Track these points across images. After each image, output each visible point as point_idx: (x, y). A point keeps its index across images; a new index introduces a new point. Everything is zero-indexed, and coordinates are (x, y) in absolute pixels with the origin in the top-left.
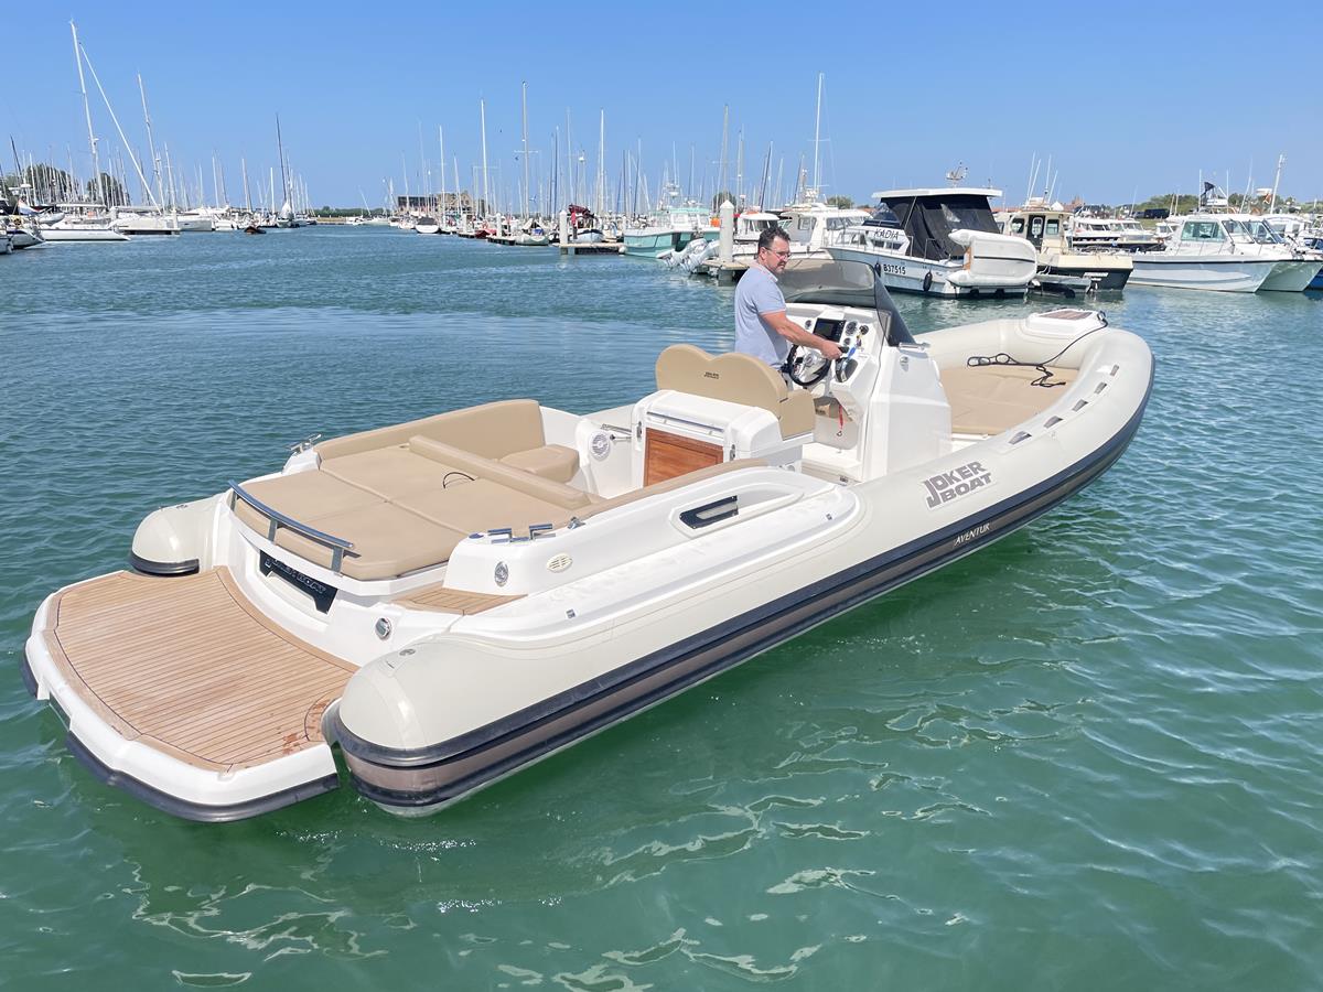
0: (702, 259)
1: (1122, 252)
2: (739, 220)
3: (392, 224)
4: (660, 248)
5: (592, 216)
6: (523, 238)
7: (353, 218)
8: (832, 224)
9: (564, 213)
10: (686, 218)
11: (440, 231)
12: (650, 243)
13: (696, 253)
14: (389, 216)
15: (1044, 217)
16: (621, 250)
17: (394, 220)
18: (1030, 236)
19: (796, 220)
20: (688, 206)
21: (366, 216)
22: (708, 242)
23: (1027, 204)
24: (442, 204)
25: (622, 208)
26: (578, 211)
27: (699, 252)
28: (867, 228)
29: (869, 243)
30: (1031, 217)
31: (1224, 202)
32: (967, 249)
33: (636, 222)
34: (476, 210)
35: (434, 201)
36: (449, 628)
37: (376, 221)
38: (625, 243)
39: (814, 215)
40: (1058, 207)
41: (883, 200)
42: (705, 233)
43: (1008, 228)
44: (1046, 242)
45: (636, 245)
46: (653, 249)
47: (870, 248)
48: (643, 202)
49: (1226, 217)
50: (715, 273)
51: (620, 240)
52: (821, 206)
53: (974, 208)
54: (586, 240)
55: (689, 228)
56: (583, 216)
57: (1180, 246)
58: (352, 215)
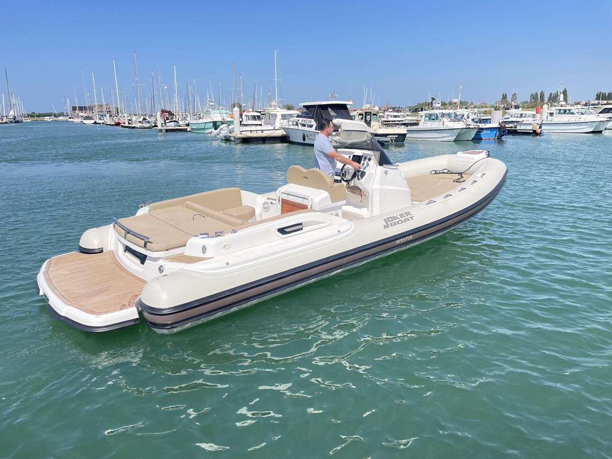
0: (227, 133)
1: (403, 127)
2: (243, 116)
3: (70, 120)
4: (207, 129)
5: (173, 114)
6: (139, 125)
7: (48, 118)
8: (284, 117)
9: (159, 113)
10: (219, 115)
11: (95, 123)
12: (202, 126)
13: (224, 131)
14: (67, 116)
15: (371, 113)
16: (188, 130)
17: (70, 118)
18: (366, 121)
19: (268, 116)
20: (219, 109)
21: (55, 116)
22: (229, 125)
23: (364, 108)
24: (96, 109)
25: (187, 110)
26: (166, 112)
27: (225, 130)
28: (298, 118)
29: (300, 125)
30: (366, 113)
31: (440, 105)
32: (339, 127)
33: (195, 117)
34: (114, 112)
35: (91, 109)
36: (182, 268)
37: (61, 118)
38: (190, 127)
39: (276, 113)
40: (376, 108)
41: (304, 106)
42: (228, 121)
43: (357, 118)
44: (372, 123)
45: (195, 127)
46: (204, 129)
47: (300, 127)
48: (198, 107)
49: (441, 111)
50: (233, 139)
51: (188, 125)
52: (278, 109)
53: (341, 109)
54: (171, 125)
55: (220, 120)
56: (168, 114)
57: (424, 124)
58: (46, 116)
